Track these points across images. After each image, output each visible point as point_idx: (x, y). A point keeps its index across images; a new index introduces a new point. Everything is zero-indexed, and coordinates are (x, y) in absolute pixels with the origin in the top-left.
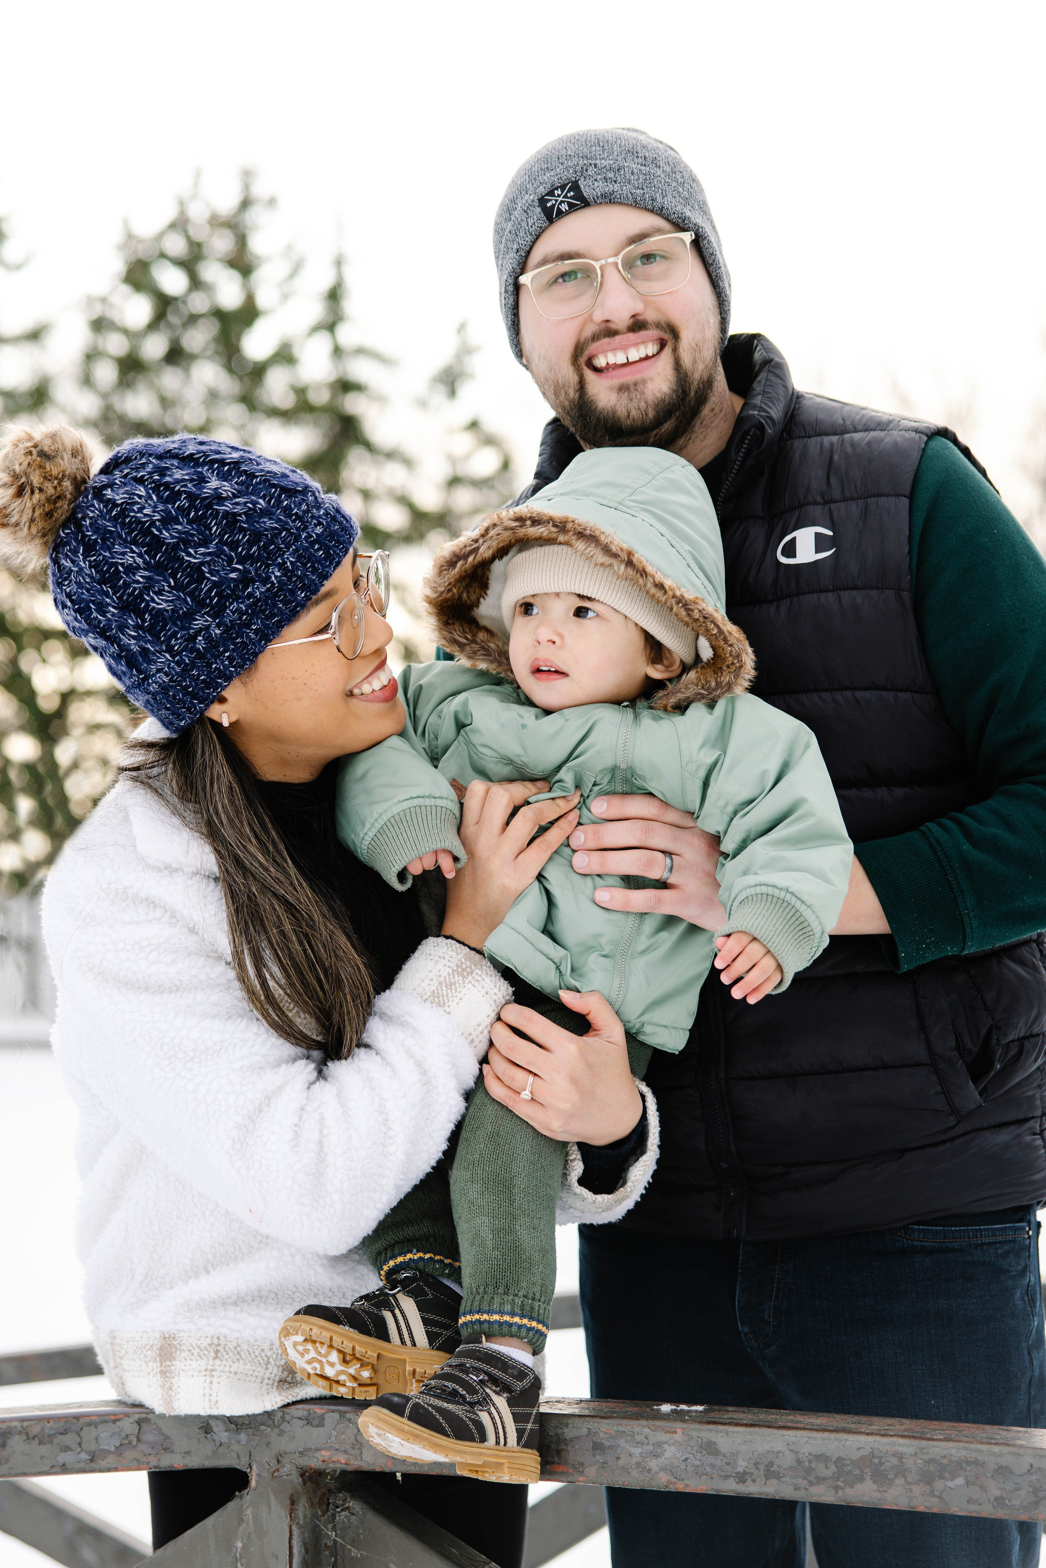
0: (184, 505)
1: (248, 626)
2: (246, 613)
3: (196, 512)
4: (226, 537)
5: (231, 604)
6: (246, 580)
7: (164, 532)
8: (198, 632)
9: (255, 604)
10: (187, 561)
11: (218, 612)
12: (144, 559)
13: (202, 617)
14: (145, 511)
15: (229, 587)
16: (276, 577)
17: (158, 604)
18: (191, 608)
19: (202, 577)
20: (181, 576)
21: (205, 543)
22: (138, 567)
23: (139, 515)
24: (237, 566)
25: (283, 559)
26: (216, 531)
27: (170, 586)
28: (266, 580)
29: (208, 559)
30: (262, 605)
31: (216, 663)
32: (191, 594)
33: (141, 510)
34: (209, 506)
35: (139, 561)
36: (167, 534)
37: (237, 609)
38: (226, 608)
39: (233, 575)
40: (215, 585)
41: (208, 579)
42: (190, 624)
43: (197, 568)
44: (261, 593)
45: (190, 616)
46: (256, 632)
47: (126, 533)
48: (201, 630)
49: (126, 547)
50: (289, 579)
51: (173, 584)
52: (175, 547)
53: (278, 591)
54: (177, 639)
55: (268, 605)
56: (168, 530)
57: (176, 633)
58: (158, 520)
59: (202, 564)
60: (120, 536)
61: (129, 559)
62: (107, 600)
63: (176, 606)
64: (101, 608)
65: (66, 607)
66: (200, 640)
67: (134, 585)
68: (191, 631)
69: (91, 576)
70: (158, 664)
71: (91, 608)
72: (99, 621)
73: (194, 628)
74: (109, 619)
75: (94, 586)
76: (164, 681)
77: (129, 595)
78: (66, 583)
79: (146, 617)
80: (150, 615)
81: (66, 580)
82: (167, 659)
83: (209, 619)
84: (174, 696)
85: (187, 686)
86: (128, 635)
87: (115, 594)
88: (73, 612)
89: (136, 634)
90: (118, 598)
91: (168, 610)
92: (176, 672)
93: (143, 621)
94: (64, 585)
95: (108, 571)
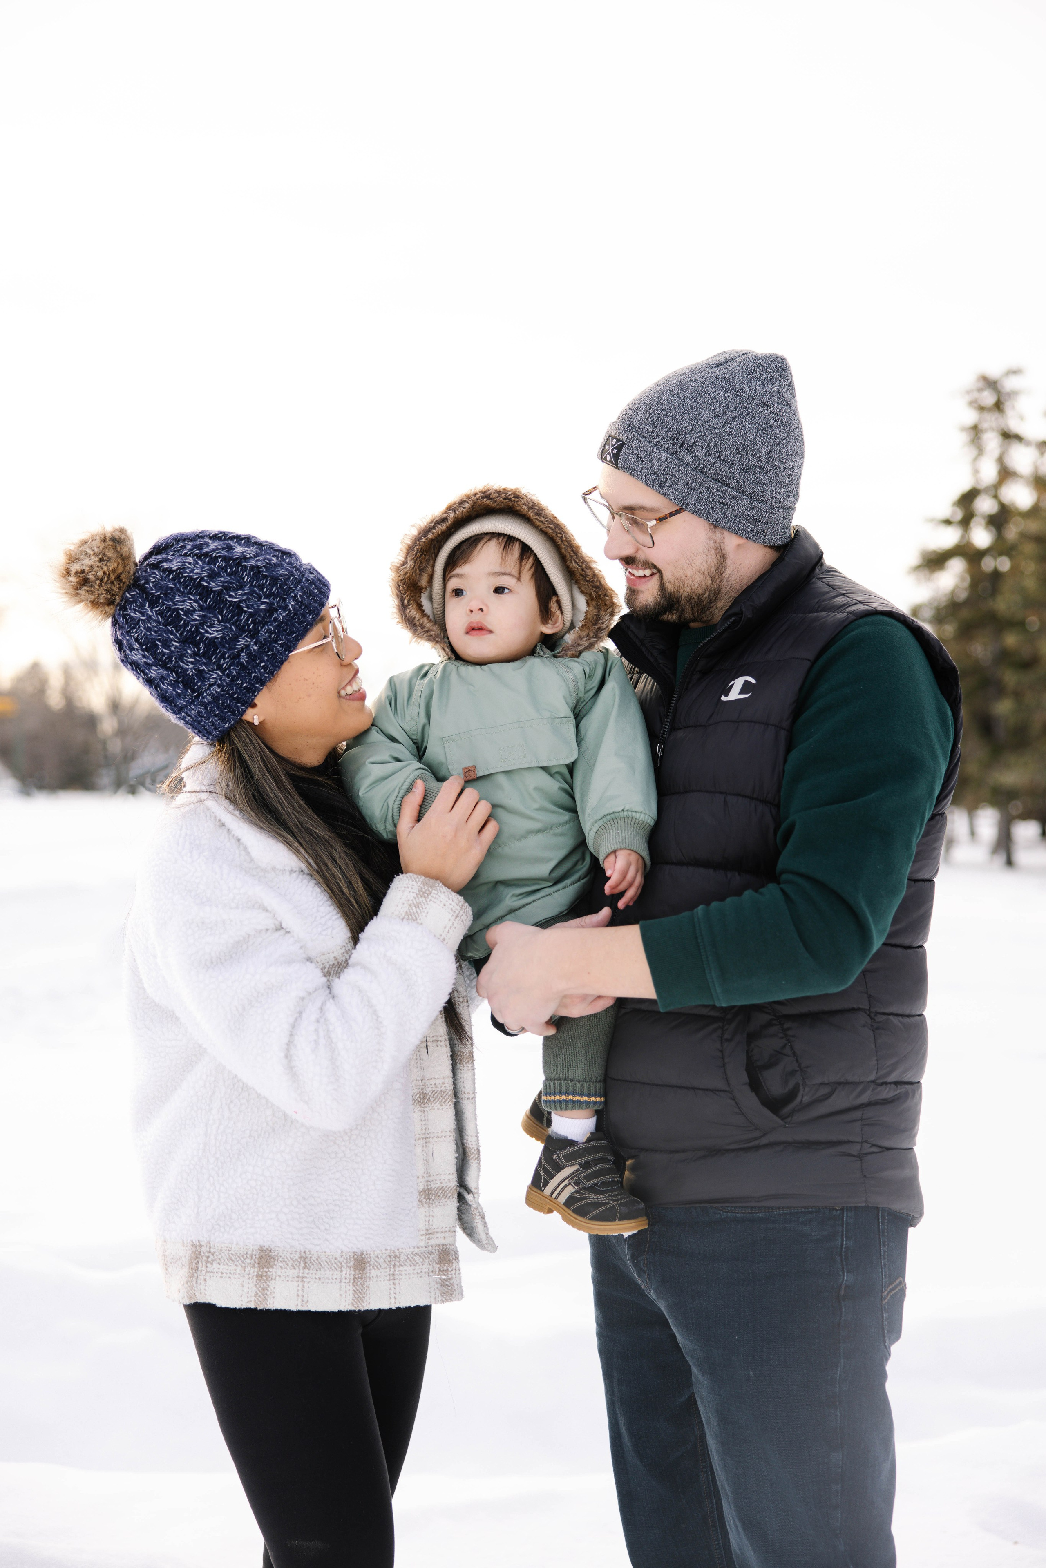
0: (222, 565)
1: (276, 642)
2: (274, 632)
3: (231, 569)
4: (255, 582)
5: (262, 628)
6: (271, 610)
7: (212, 583)
8: (242, 650)
9: (279, 625)
10: (229, 601)
11: (254, 634)
12: (199, 604)
13: (243, 638)
14: (195, 572)
15: (259, 616)
16: (292, 605)
17: (211, 634)
18: (235, 634)
19: (241, 610)
20: (226, 613)
21: (241, 587)
22: (195, 610)
23: (191, 574)
24: (265, 600)
25: (295, 594)
26: (247, 580)
27: (218, 621)
28: (285, 608)
29: (245, 597)
30: (284, 626)
31: (255, 672)
32: (234, 624)
33: (192, 571)
34: (239, 564)
35: (195, 605)
36: (214, 584)
37: (268, 630)
38: (259, 631)
39: (263, 607)
40: (251, 615)
41: (246, 612)
42: (236, 645)
43: (237, 605)
44: (283, 617)
45: (235, 639)
46: (282, 645)
47: (183, 588)
48: (242, 649)
49: (185, 597)
50: (300, 607)
51: (221, 618)
52: (220, 593)
53: (294, 615)
54: (224, 659)
55: (289, 625)
56: (214, 582)
57: (224, 653)
58: (205, 576)
59: (240, 601)
60: (179, 590)
61: (188, 605)
62: (172, 637)
63: (224, 634)
64: (166, 644)
65: (134, 649)
66: (243, 656)
67: (192, 623)
68: (236, 650)
69: (157, 621)
70: (211, 680)
71: (158, 645)
72: (163, 654)
73: (238, 648)
74: (172, 652)
75: (161, 628)
76: (216, 692)
77: (188, 631)
78: (135, 630)
79: (201, 646)
80: (204, 644)
81: (134, 628)
82: (219, 675)
83: (248, 640)
84: (223, 703)
85: (234, 693)
86: (187, 662)
87: (177, 631)
88: (141, 652)
89: (193, 660)
90: (180, 635)
91: (218, 638)
92: (226, 683)
93: (199, 649)
94: (132, 633)
95: (171, 615)
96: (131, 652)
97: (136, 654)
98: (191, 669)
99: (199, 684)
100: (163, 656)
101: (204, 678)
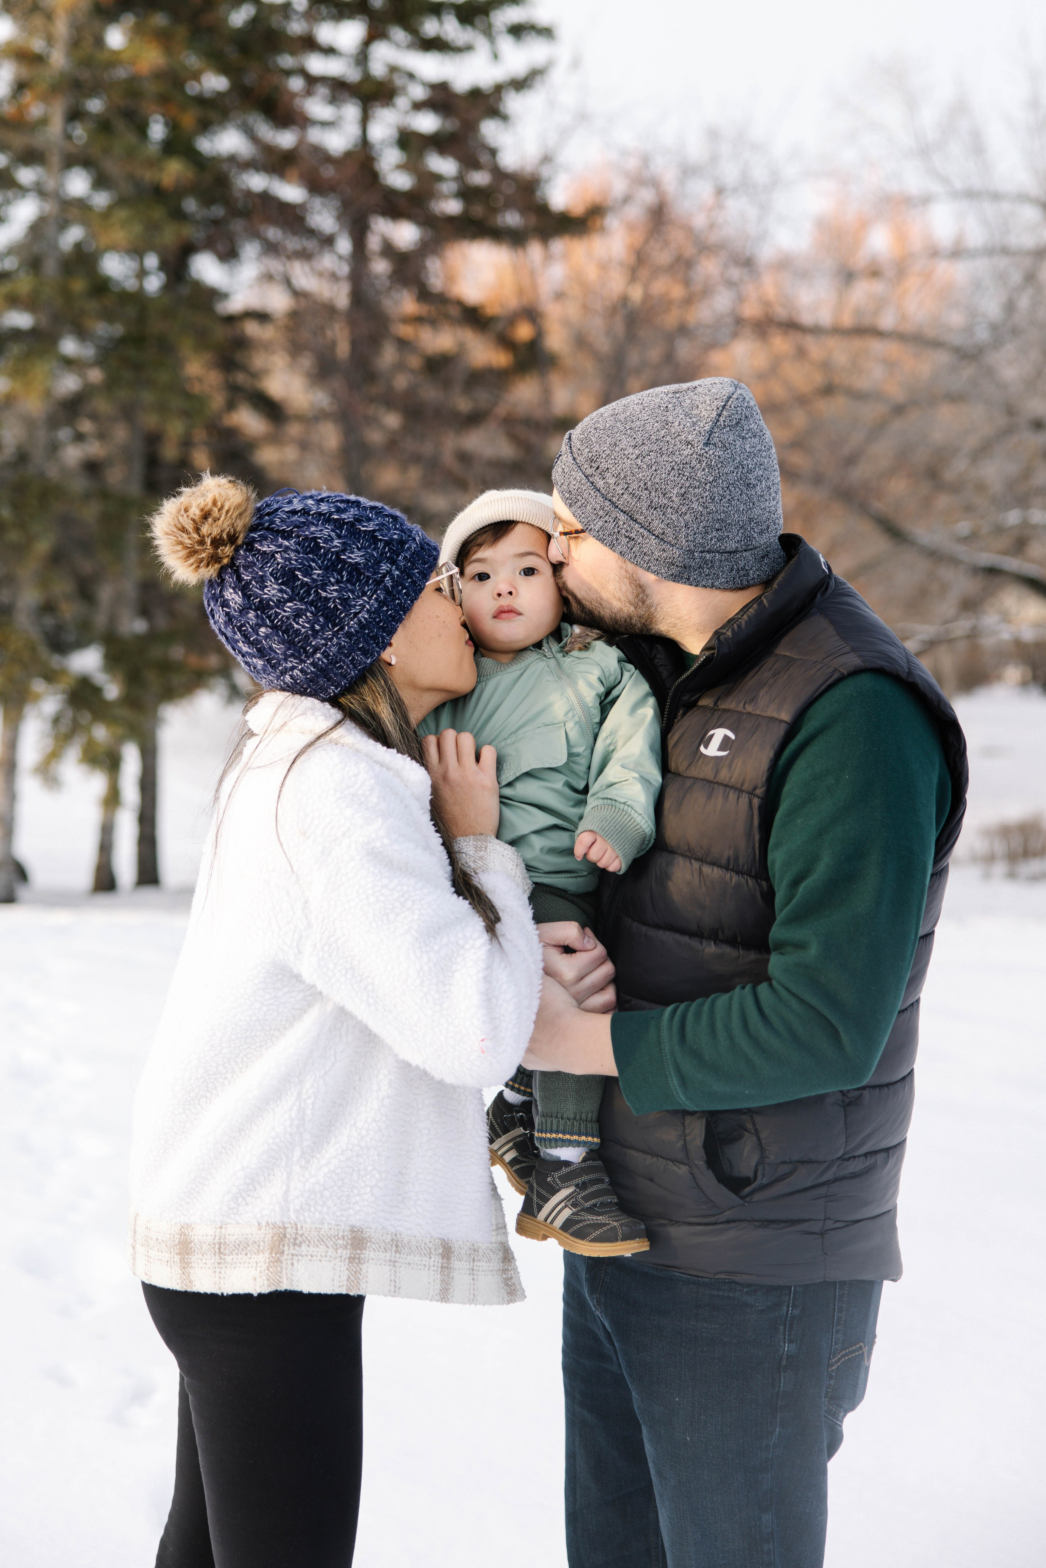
1: (412, 570)
13: (384, 563)
17: (353, 559)
20: (363, 541)
27: (358, 548)
31: (399, 599)
32: (373, 550)
42: (379, 570)
45: (378, 563)
46: (418, 574)
62: (314, 564)
63: (366, 559)
64: (307, 572)
65: (266, 587)
66: (387, 580)
67: (333, 550)
68: (379, 576)
69: (297, 551)
70: (357, 607)
71: (297, 575)
72: (304, 584)
73: (381, 573)
74: (314, 581)
75: (302, 557)
76: (365, 619)
77: (329, 560)
78: (269, 565)
79: (344, 573)
80: (348, 572)
81: (267, 563)
82: (365, 601)
83: (389, 566)
84: (369, 633)
85: (380, 621)
86: (331, 591)
87: (319, 559)
88: (276, 586)
89: (338, 588)
90: (322, 562)
91: (360, 563)
92: (375, 608)
93: (342, 577)
94: (266, 567)
95: (309, 546)
96: (263, 591)
97: (269, 591)
98: (335, 598)
99: (342, 615)
100: (301, 589)
101: (350, 606)
